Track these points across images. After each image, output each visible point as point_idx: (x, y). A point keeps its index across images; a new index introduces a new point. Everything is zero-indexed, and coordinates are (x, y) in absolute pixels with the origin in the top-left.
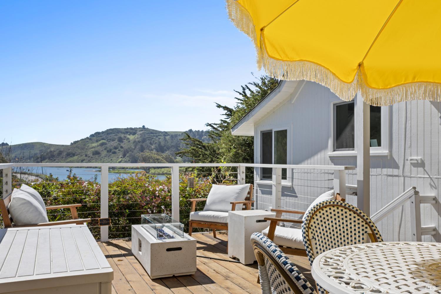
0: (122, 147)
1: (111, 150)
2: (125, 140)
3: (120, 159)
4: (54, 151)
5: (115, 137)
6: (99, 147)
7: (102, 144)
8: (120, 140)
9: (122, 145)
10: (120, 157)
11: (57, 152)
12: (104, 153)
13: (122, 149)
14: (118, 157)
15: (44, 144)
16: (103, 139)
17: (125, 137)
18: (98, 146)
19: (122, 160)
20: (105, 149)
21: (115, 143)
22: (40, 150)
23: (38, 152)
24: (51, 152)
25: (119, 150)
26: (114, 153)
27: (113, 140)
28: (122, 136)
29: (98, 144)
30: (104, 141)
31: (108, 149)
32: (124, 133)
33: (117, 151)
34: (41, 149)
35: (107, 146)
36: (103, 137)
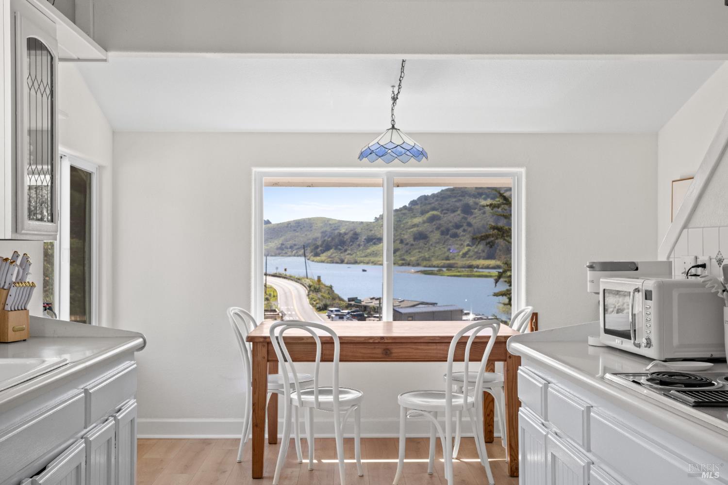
0: (469, 225)
1: (448, 230)
2: (476, 211)
3: (466, 249)
4: (345, 234)
5: (458, 204)
6: (426, 225)
7: (432, 219)
8: (467, 210)
9: (471, 219)
10: (465, 244)
11: (350, 234)
12: (435, 236)
13: (470, 229)
14: (462, 244)
15: (329, 220)
16: (434, 209)
17: (477, 204)
18: (424, 222)
19: (469, 250)
20: (438, 228)
21: (456, 217)
22: (322, 232)
23: (319, 235)
24: (340, 234)
25: (464, 231)
26: (455, 236)
27: (454, 211)
28: (471, 201)
29: (425, 218)
30: (435, 213)
31: (443, 228)
32: (475, 196)
33: (460, 231)
34: (324, 229)
35: (441, 222)
36: (433, 205)
